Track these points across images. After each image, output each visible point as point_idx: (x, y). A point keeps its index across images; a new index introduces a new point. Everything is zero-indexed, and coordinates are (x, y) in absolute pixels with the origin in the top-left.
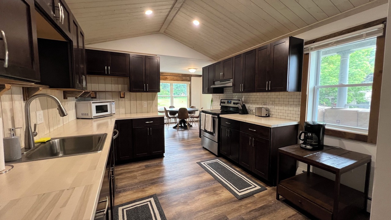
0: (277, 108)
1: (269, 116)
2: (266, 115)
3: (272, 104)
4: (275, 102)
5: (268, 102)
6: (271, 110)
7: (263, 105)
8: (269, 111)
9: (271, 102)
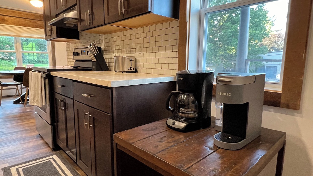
0: (146, 55)
1: (136, 71)
2: (130, 69)
3: (141, 50)
4: (144, 44)
5: (134, 47)
6: (139, 60)
7: (129, 52)
8: (136, 63)
9: (139, 46)
